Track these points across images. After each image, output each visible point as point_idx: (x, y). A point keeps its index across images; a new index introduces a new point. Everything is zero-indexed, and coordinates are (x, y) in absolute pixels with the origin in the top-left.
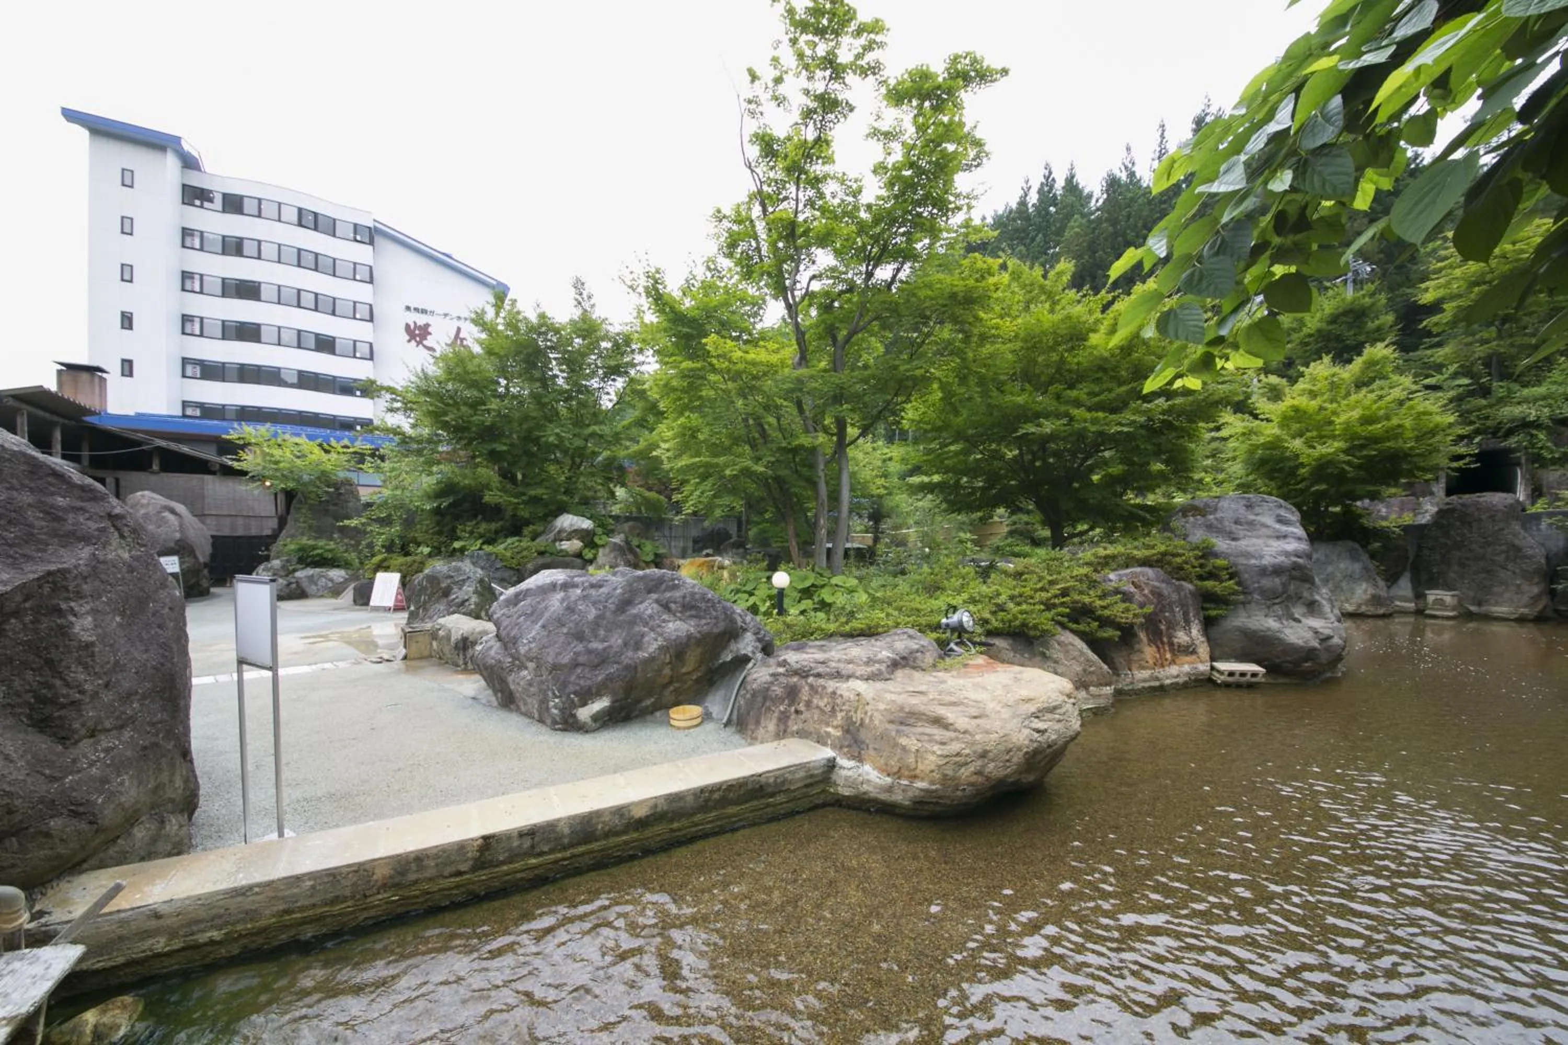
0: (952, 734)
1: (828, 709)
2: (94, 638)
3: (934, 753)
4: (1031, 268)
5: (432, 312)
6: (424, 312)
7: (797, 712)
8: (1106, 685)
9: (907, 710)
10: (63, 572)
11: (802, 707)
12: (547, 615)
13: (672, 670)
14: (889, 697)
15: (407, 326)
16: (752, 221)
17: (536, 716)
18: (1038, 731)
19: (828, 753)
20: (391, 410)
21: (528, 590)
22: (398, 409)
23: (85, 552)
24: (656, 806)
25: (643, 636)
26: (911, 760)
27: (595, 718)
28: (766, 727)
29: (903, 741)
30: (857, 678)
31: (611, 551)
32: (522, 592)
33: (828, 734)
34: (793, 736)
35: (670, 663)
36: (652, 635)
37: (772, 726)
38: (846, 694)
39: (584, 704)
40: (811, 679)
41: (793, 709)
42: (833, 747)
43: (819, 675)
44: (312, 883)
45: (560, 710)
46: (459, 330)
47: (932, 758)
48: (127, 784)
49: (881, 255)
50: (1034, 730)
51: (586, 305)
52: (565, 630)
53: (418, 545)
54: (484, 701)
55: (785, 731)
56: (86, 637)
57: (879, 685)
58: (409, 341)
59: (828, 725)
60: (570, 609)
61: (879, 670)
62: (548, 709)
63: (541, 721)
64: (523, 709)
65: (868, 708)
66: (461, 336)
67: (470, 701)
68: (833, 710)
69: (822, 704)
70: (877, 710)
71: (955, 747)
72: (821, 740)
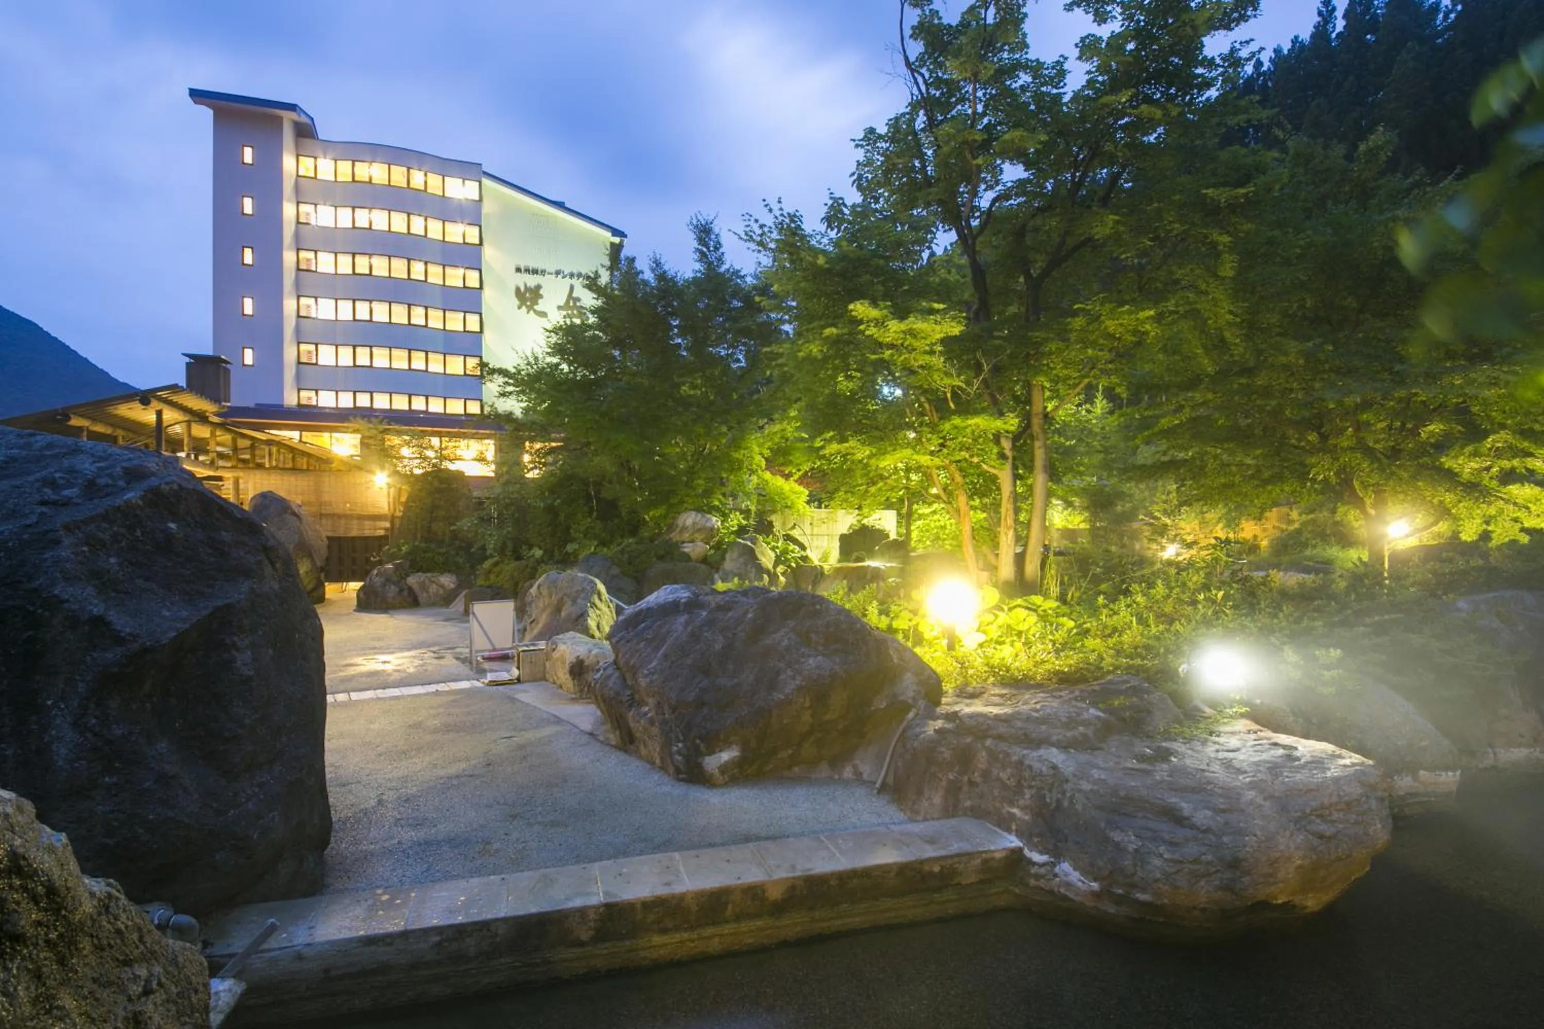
0: (1189, 833)
1: (1012, 782)
2: (252, 673)
3: (1161, 856)
4: (1326, 147)
5: (543, 272)
6: (535, 272)
7: (971, 783)
8: (1447, 769)
9: (1122, 793)
10: (229, 607)
11: (977, 777)
12: (669, 641)
13: (812, 716)
14: (1096, 774)
15: (518, 290)
16: (915, 134)
17: (658, 761)
18: (1321, 837)
19: (1014, 842)
20: (503, 395)
21: (649, 609)
22: (511, 393)
23: (245, 586)
24: (793, 887)
25: (778, 673)
26: (1127, 863)
27: (723, 769)
28: (929, 798)
29: (1117, 836)
30: (1053, 745)
31: (740, 555)
32: (641, 611)
33: (1012, 816)
34: (965, 815)
35: (810, 707)
36: (789, 672)
37: (937, 800)
38: (1036, 765)
39: (711, 752)
40: (989, 742)
41: (966, 778)
42: (1020, 835)
43: (1000, 738)
44: (438, 939)
45: (684, 756)
46: (572, 288)
47: (1157, 862)
48: (277, 820)
49: (1092, 159)
50: (1314, 834)
51: (712, 257)
52: (689, 662)
53: (530, 547)
54: (601, 738)
55: (955, 807)
56: (248, 672)
57: (1084, 757)
58: (519, 308)
59: (1012, 803)
60: (695, 637)
61: (1084, 735)
62: (671, 755)
63: (663, 768)
64: (643, 752)
65: (1067, 787)
66: (575, 295)
67: (585, 739)
68: (1019, 785)
69: (1004, 776)
70: (1080, 791)
71: (1191, 850)
72: (1004, 823)
